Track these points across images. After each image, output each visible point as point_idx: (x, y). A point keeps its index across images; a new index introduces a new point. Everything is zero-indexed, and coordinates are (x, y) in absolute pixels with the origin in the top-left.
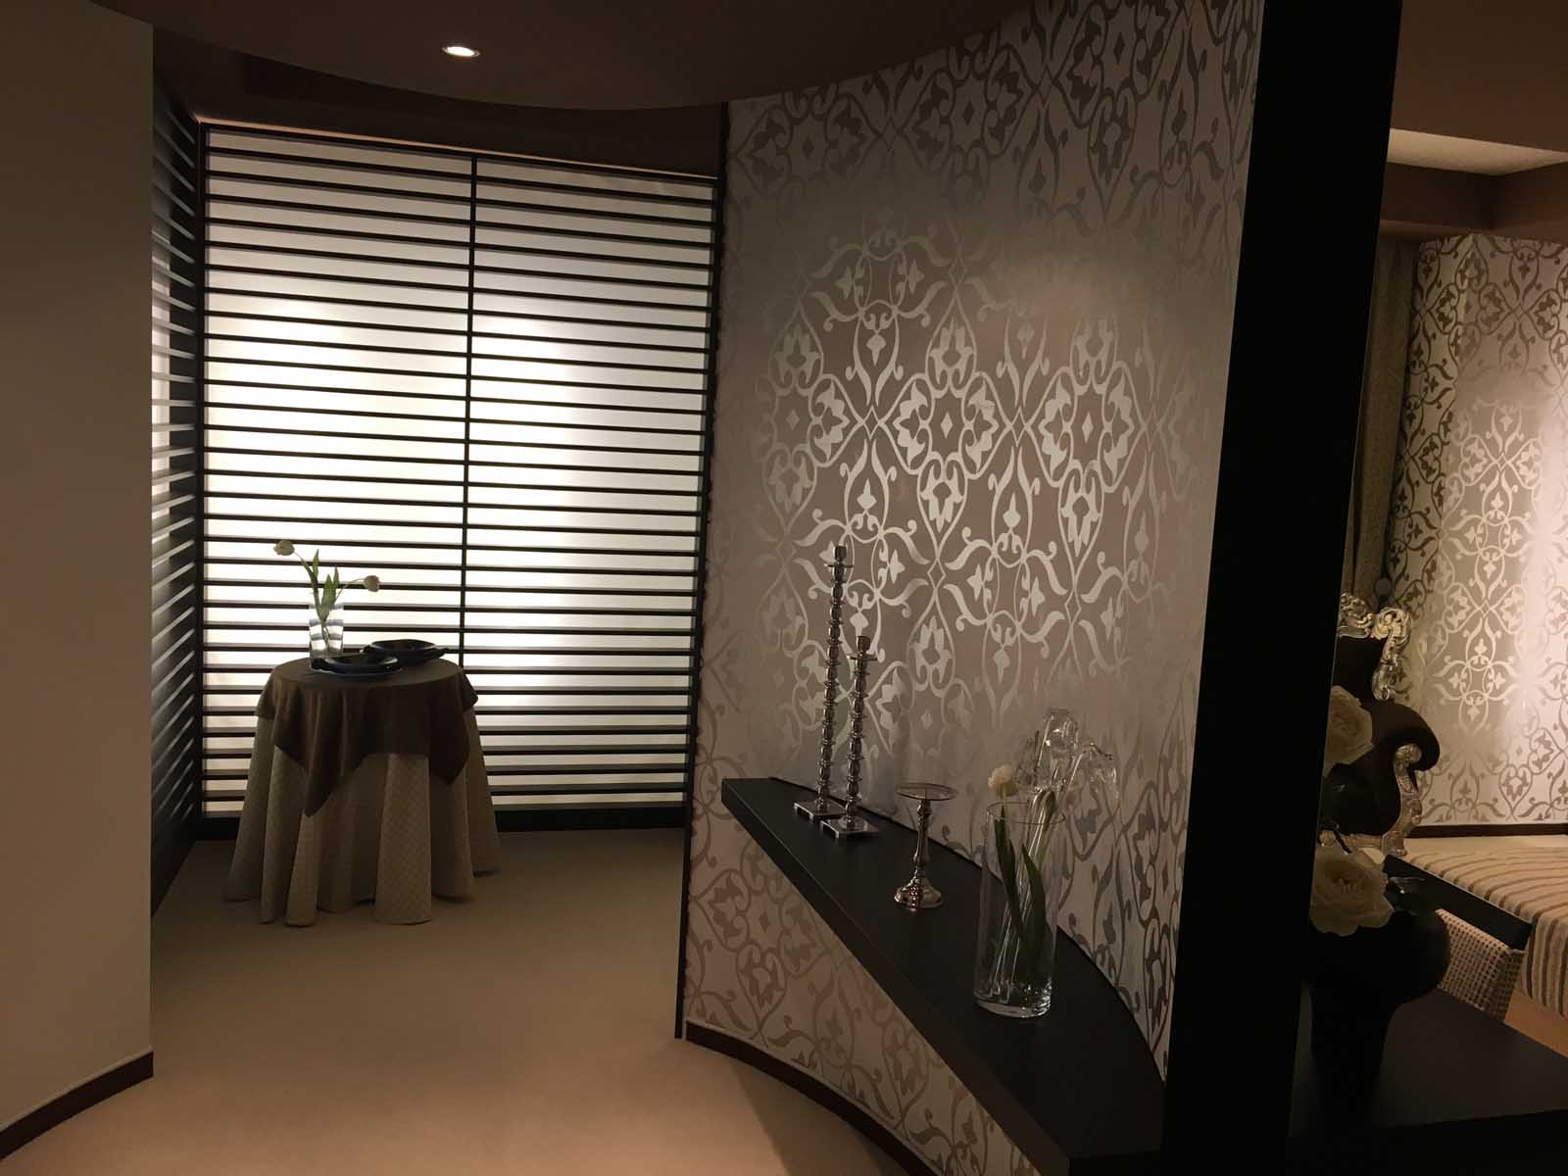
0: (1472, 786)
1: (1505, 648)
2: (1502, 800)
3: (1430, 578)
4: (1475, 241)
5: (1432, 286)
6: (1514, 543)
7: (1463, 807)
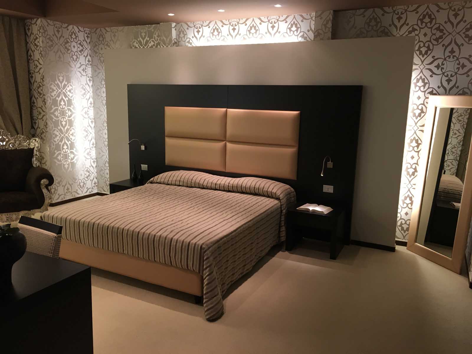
0: (70, 187)
1: (72, 146)
2: (79, 190)
3: (46, 128)
4: (41, 21)
5: (31, 34)
6: (69, 115)
7: (68, 194)
